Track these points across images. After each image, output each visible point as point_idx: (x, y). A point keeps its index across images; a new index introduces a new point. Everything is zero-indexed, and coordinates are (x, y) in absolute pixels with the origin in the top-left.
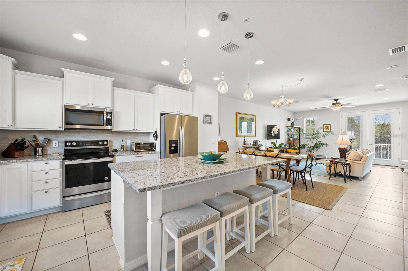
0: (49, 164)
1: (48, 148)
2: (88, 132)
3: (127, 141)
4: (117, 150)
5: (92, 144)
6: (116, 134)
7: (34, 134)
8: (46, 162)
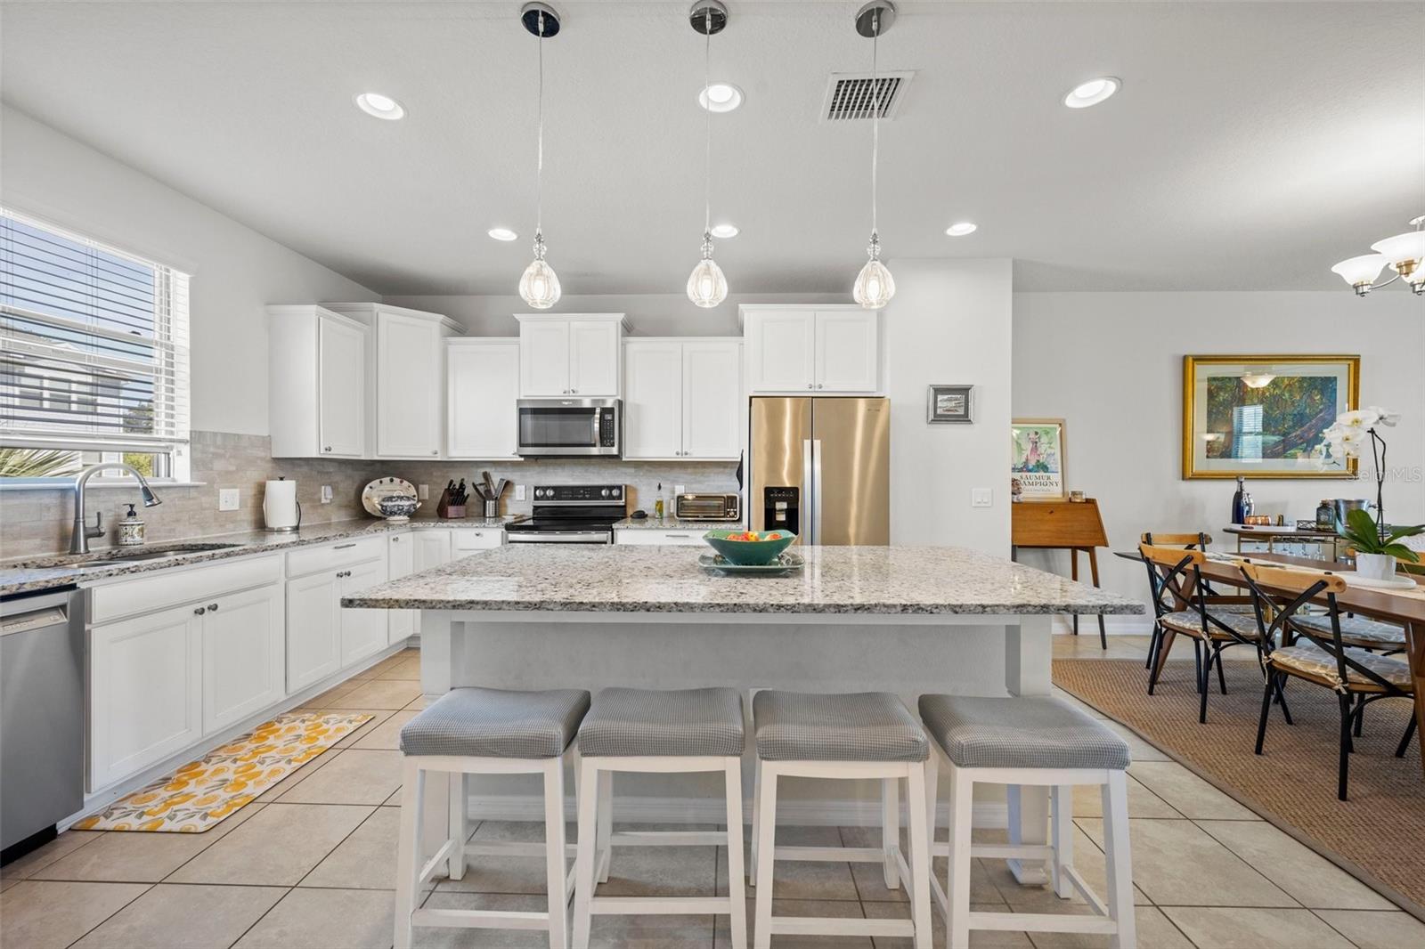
0: (482, 536)
1: (508, 502)
2: (581, 464)
3: (674, 488)
4: (646, 513)
5: (587, 496)
6: (646, 467)
7: (483, 470)
8: (477, 531)
